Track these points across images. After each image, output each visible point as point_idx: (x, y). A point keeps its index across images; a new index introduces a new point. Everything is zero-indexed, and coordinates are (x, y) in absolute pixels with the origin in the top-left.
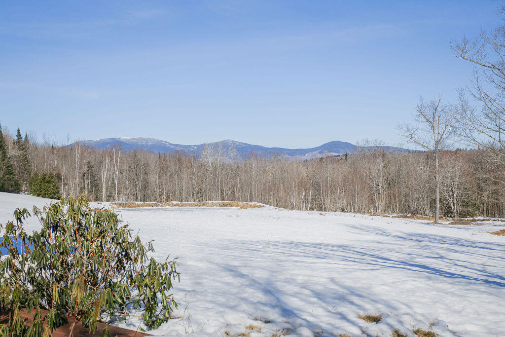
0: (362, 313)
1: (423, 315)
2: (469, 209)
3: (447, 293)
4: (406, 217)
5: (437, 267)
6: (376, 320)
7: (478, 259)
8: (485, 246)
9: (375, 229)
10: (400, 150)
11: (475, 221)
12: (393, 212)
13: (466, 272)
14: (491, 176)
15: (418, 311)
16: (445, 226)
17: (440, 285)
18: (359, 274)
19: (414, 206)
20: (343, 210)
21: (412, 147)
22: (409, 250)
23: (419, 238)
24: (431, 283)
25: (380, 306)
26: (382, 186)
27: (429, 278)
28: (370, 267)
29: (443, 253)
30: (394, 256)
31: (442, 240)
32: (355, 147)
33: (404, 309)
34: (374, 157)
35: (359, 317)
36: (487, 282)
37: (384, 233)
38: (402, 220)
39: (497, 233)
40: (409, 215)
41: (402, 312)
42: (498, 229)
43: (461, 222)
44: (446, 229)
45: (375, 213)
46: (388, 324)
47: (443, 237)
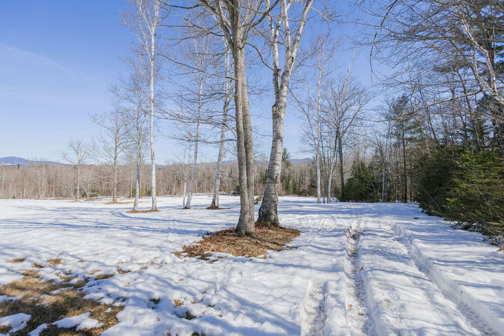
0: (11, 258)
1: (55, 251)
2: (95, 193)
3: (73, 236)
4: (59, 199)
5: (70, 223)
6: (22, 260)
7: (95, 217)
8: (100, 210)
9: (36, 207)
10: (58, 164)
11: (97, 198)
12: (51, 196)
13: (87, 224)
14: (106, 177)
15: (53, 249)
16: (82, 202)
17: (70, 233)
18: (16, 235)
19: (64, 193)
20: (14, 198)
21: (65, 162)
22: (57, 217)
23: (65, 209)
24: (66, 233)
25: (26, 251)
26: (44, 183)
27: (65, 230)
28: (26, 229)
29: (76, 216)
30: (46, 221)
31: (78, 209)
32: (26, 161)
33: (44, 249)
34: (40, 167)
35: (8, 261)
36: (96, 227)
37: (42, 209)
38: (57, 201)
39: (107, 204)
40: (61, 198)
41: (42, 252)
42: (108, 201)
43: (91, 200)
44: (83, 204)
45: (39, 198)
46: (30, 261)
47: (79, 208)
